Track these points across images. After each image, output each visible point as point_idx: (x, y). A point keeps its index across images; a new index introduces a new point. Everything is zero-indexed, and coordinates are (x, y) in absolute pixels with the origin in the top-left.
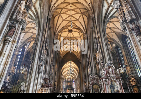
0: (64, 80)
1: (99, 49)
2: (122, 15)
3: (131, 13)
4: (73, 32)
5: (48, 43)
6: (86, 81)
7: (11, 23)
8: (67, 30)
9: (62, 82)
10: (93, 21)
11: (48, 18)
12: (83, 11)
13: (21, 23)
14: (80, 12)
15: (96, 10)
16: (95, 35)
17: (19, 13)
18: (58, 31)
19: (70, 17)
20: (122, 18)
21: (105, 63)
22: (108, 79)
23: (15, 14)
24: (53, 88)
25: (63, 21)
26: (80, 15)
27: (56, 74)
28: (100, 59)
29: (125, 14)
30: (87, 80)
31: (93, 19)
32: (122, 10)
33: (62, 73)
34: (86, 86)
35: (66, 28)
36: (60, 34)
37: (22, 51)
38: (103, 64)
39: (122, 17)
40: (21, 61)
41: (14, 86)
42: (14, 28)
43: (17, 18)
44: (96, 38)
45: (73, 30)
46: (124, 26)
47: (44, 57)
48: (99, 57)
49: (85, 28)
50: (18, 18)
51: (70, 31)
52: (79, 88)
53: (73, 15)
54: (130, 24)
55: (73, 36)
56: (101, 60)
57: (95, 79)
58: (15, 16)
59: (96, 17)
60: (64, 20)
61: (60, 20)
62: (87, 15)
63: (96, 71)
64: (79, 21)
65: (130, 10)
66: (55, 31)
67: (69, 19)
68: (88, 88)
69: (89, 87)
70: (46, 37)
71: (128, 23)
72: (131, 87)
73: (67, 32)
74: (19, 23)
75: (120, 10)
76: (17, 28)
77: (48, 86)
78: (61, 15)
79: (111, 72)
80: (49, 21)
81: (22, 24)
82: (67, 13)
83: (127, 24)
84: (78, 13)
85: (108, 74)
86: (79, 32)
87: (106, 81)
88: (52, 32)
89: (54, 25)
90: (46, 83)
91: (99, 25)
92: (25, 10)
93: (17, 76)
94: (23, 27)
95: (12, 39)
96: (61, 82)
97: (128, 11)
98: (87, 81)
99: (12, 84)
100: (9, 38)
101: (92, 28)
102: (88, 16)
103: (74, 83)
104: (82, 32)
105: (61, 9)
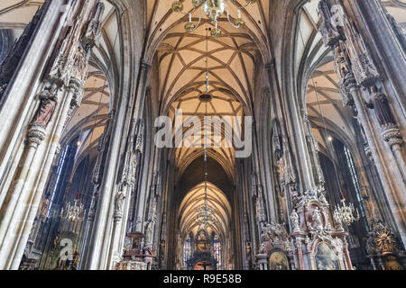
0: (188, 237)
1: (284, 150)
2: (343, 65)
3: (367, 62)
4: (213, 100)
5: (142, 133)
6: (249, 240)
7: (46, 89)
8: (197, 94)
9: (182, 243)
10: (269, 72)
11: (141, 63)
12: (240, 41)
13: (69, 87)
14: (233, 45)
15: (277, 42)
16: (275, 111)
17: (66, 60)
18: (170, 98)
19: (205, 59)
20: (345, 73)
21: (302, 192)
22: (310, 236)
23: (56, 64)
24: (156, 260)
25: (183, 70)
26: (232, 52)
27: (165, 220)
28: (287, 181)
29: (353, 63)
30: (254, 237)
31: (268, 66)
32: (344, 50)
33: (180, 217)
34: (249, 254)
35: (193, 89)
36: (175, 104)
37: (68, 154)
38: (296, 194)
39: (343, 68)
40: (66, 184)
41: (44, 255)
42: (53, 103)
43: (60, 76)
44: (276, 120)
45: (214, 94)
46: (350, 96)
47: (130, 175)
48: (286, 174)
49: (246, 89)
50: (64, 76)
51: (205, 97)
52: (230, 262)
53: (213, 52)
54: (364, 90)
55: (213, 112)
56: (291, 182)
57: (276, 235)
58: (56, 70)
59: (278, 61)
60: (187, 67)
61: (177, 66)
62: (253, 53)
63: (279, 213)
64: (229, 68)
65: (365, 51)
66: (162, 97)
67: (201, 64)
68: (257, 261)
69: (258, 259)
70: (136, 117)
71: (359, 87)
72: (380, 260)
73: (197, 101)
74: (65, 87)
75: (340, 51)
76: (59, 101)
77: (141, 254)
78: (180, 52)
79: (318, 217)
80: (146, 72)
81: (73, 90)
82: (195, 46)
83: (356, 91)
84: (226, 47)
85: (309, 224)
86: (230, 101)
87: (303, 242)
88: (154, 101)
89: (158, 80)
90: (135, 246)
91: (286, 83)
92: (82, 51)
93: (52, 226)
94: (75, 97)
95: (47, 132)
96: (179, 243)
97: (359, 56)
98: (254, 241)
99: (39, 249)
100: (39, 129)
101: (266, 90)
102: (257, 55)
103: (217, 245)
104: (237, 101)
105: (179, 38)
